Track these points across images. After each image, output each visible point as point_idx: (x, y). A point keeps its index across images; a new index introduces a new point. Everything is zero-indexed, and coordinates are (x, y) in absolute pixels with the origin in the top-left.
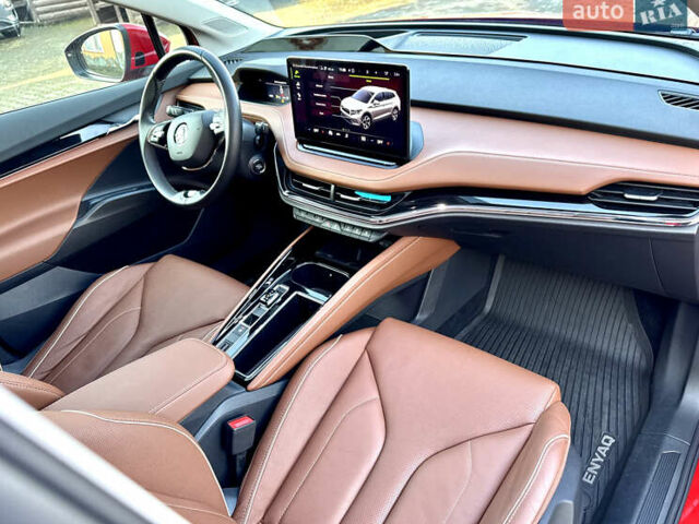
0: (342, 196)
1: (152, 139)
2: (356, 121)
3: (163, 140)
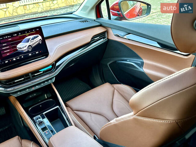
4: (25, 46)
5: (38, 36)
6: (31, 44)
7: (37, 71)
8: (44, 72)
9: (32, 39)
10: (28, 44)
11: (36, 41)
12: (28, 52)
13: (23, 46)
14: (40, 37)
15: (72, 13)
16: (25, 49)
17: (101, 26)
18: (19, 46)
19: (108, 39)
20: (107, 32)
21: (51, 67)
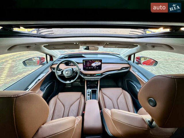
1: (59, 74)
3: (62, 74)
7: (95, 74)
8: (97, 75)
9: (97, 63)
10: (95, 64)
12: (95, 67)
13: (94, 65)
14: (100, 63)
15: (119, 55)
16: (94, 66)
17: (128, 64)
18: (92, 64)
19: (129, 70)
20: (130, 67)
21: (100, 74)
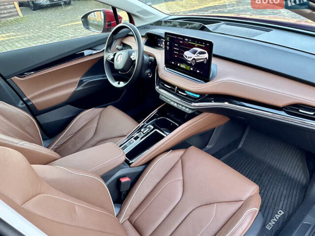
0: (180, 92)
1: (109, 58)
2: (189, 61)
3: (113, 60)
4: (191, 57)
5: (205, 53)
6: (196, 58)
8: (187, 96)
9: (198, 53)
10: (193, 56)
11: (202, 57)
12: (191, 65)
13: (189, 56)
18: (186, 53)
21: (198, 96)
